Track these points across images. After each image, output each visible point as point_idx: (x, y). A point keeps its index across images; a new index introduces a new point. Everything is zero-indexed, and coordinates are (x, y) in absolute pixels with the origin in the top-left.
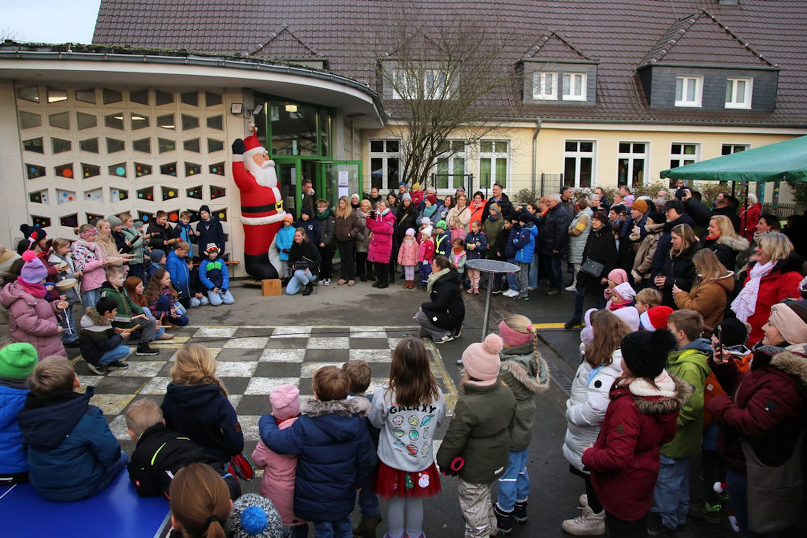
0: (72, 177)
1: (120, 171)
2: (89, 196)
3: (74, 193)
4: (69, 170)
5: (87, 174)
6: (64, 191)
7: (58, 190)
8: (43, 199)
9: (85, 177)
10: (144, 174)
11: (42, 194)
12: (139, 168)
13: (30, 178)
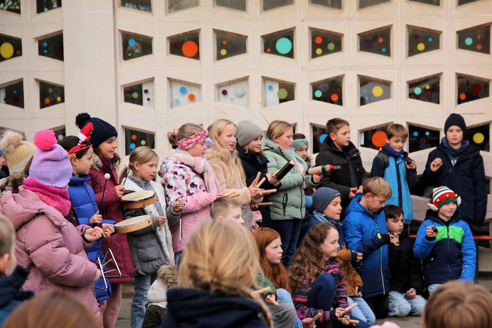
0: (197, 56)
1: (283, 45)
2: (225, 93)
3: (198, 86)
4: (193, 44)
5: (224, 52)
6: (181, 82)
7: (170, 80)
8: (145, 97)
9: (220, 57)
10: (326, 52)
11: (144, 88)
12: (319, 40)
13: (126, 57)
